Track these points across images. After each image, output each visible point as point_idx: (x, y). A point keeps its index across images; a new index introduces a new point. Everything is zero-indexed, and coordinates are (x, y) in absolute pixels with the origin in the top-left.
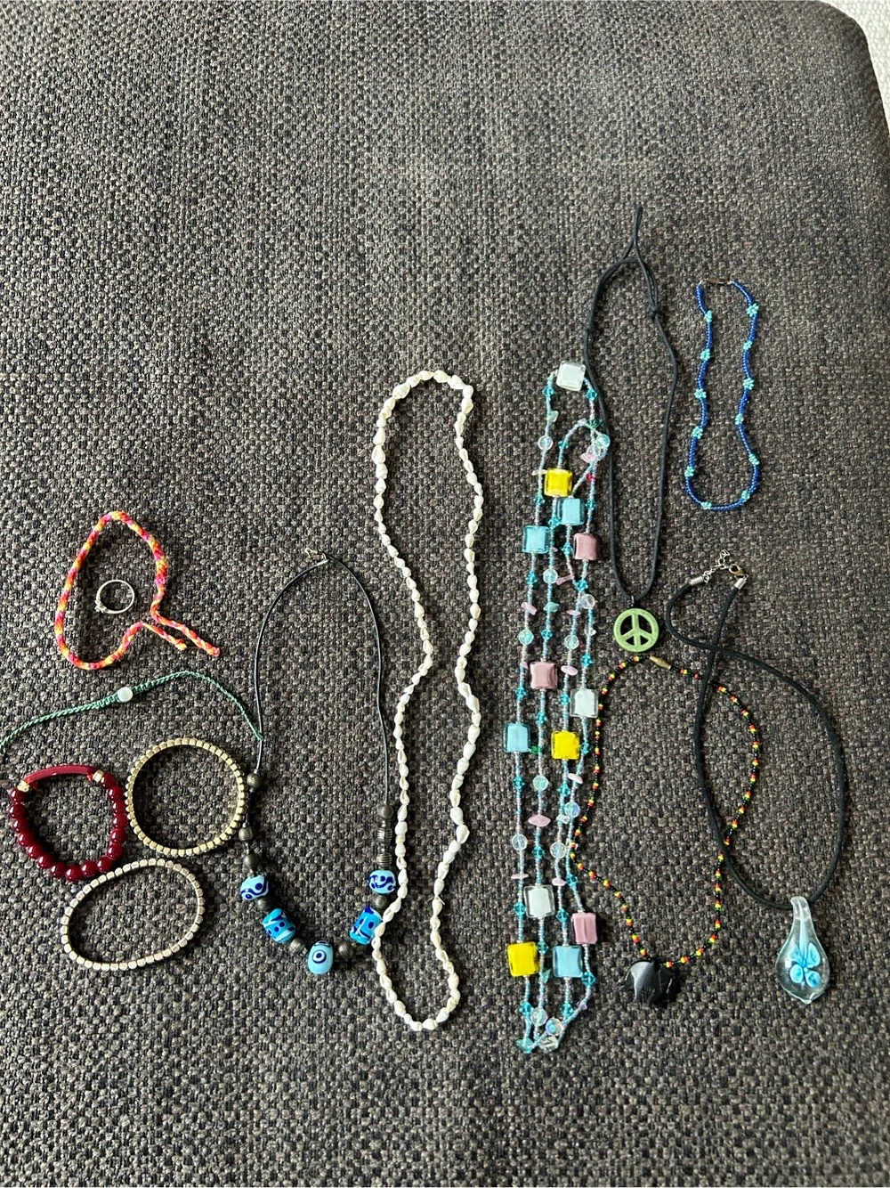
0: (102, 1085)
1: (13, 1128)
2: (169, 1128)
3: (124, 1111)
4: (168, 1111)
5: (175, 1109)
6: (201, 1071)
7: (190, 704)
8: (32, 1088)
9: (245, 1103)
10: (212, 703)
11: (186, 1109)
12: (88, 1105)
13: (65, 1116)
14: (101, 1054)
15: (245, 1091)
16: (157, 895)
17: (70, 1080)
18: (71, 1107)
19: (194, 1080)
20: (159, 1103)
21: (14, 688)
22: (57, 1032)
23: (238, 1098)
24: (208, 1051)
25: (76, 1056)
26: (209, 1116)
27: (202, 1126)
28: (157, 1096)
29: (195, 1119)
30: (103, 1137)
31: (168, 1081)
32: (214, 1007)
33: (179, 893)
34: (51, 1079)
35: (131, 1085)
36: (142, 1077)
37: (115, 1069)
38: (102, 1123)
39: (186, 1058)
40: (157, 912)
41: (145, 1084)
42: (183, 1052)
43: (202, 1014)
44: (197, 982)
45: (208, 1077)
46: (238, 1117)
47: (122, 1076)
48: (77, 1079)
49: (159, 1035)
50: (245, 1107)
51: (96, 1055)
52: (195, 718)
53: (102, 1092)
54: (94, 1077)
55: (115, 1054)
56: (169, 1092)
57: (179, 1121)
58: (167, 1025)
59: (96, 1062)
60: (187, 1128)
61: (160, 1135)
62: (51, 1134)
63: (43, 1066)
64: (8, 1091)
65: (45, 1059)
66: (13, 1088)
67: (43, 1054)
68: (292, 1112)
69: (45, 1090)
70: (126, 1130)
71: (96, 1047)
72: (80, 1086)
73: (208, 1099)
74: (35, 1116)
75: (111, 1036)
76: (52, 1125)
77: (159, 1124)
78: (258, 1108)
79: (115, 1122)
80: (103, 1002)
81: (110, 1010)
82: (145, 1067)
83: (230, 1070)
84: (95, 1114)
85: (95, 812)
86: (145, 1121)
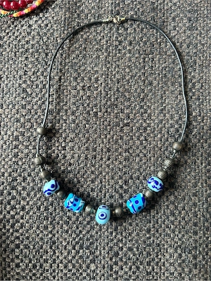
0: (81, 247)
1: (34, 266)
2: (116, 272)
3: (93, 261)
4: (116, 263)
5: (120, 263)
6: (134, 245)
7: (124, 48)
8: (44, 247)
9: (158, 262)
10: (137, 47)
11: (126, 263)
12: (74, 257)
13: (61, 262)
14: (81, 232)
16: (109, 150)
17: (64, 244)
18: (65, 258)
19: (130, 249)
20: (111, 259)
21: (29, 34)
22: (57, 219)
23: (153, 260)
24: (138, 235)
25: (67, 232)
26: (138, 268)
27: (134, 273)
28: (110, 256)
29: (130, 269)
30: (81, 274)
31: (116, 249)
34: (54, 243)
35: (97, 249)
36: (102, 245)
37: (88, 240)
38: (81, 267)
39: (125, 238)
40: (109, 159)
41: (104, 249)
45: (138, 249)
47: (91, 244)
48: (68, 244)
51: (78, 232)
52: (128, 55)
53: (81, 251)
54: (77, 243)
55: (88, 232)
56: (117, 254)
57: (122, 269)
59: (78, 236)
60: (126, 273)
61: (111, 275)
62: (54, 271)
63: (50, 236)
64: (32, 247)
65: (51, 232)
66: (34, 246)
67: (50, 229)
68: (183, 269)
69: (51, 248)
70: (94, 271)
71: (78, 228)
72: (70, 247)
73: (138, 259)
74: (46, 261)
75: (85, 223)
76: (55, 266)
77: (111, 270)
78: (164, 265)
79: (88, 267)
82: (104, 240)
83: (150, 245)
84: (77, 262)
85: (74, 104)
86: (104, 267)
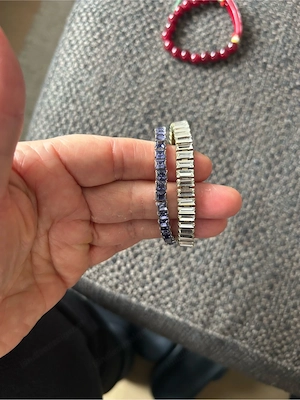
15: (292, 248)
32: (288, 192)
33: (282, 114)
42: (261, 210)
43: (278, 192)
44: (281, 172)
46: (283, 262)
49: (249, 195)
50: (290, 258)
58: (256, 190)
80: (220, 162)
81: (222, 169)
